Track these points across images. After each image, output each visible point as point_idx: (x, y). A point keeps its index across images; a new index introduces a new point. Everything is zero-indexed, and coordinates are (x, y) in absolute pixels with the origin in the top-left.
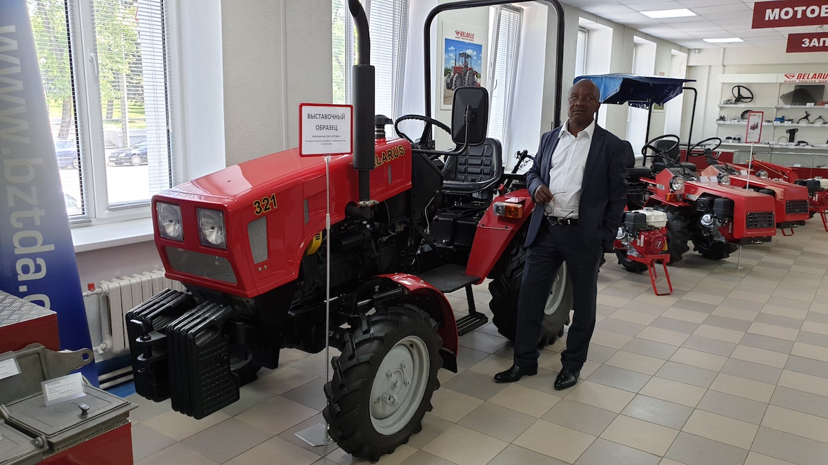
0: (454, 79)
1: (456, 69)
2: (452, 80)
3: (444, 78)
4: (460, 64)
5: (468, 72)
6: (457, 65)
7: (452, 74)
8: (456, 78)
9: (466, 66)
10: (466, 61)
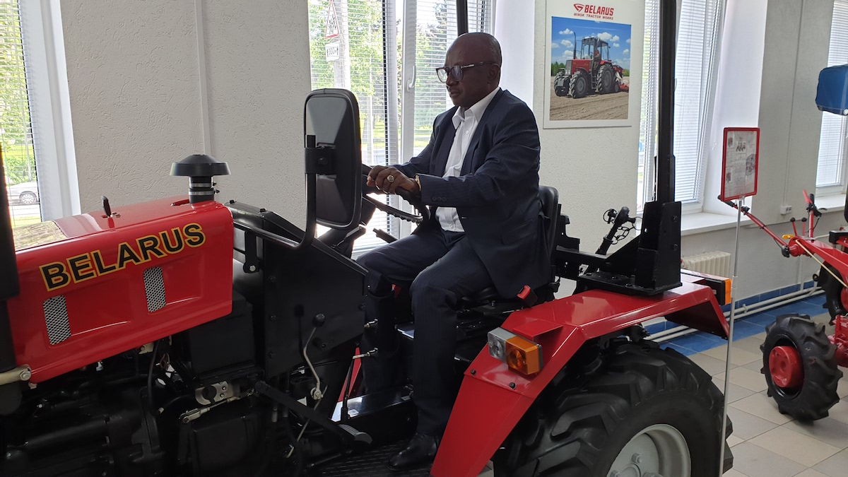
0: (573, 80)
1: (576, 65)
2: (567, 82)
3: (549, 79)
4: (585, 54)
5: (603, 67)
6: (578, 58)
7: (568, 72)
8: (577, 79)
9: (598, 60)
10: (596, 52)
